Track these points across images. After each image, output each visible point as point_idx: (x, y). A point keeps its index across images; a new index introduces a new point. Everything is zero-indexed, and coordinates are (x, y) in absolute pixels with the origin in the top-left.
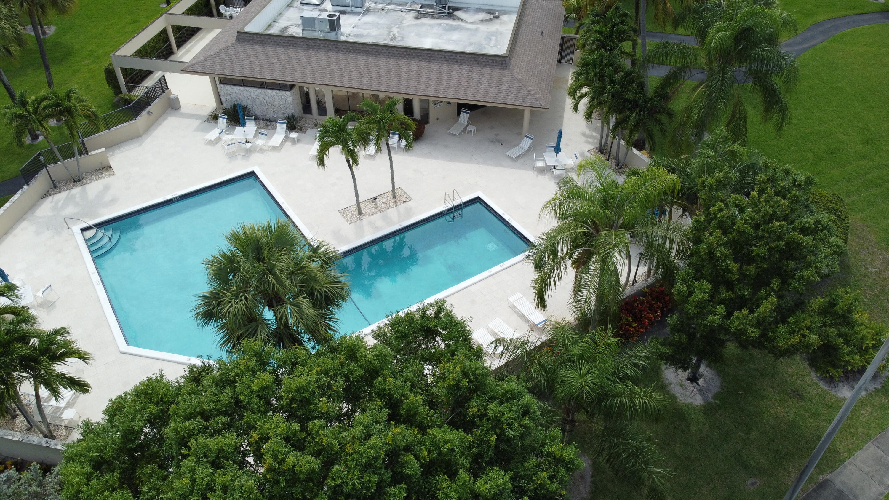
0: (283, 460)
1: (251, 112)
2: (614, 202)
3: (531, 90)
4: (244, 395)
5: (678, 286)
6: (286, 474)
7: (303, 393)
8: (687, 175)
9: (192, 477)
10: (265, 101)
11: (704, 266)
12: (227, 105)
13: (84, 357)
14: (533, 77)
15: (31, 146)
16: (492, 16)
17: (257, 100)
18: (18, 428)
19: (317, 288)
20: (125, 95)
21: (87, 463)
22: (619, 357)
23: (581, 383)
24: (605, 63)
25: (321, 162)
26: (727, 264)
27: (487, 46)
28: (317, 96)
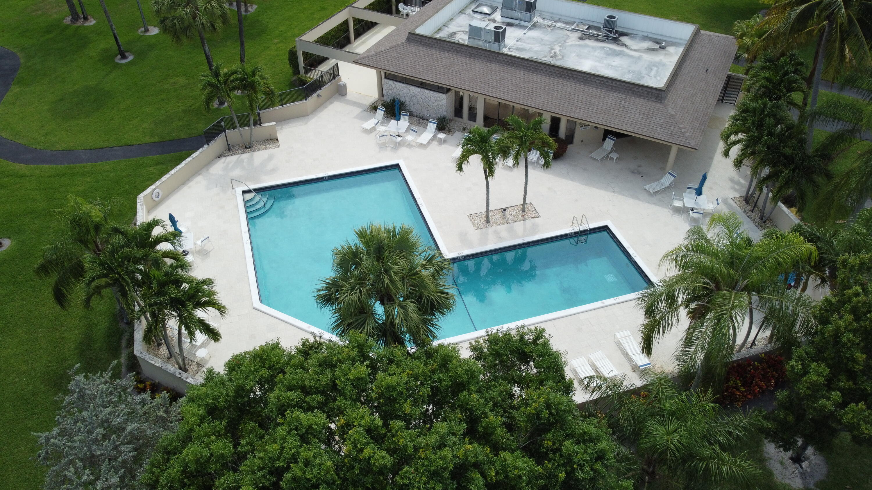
0: (361, 450)
1: (407, 108)
2: (741, 263)
3: (682, 128)
4: (341, 381)
5: (793, 363)
6: (362, 463)
7: (392, 392)
8: (831, 246)
9: (282, 444)
10: (421, 100)
11: (828, 349)
12: (387, 99)
13: (221, 309)
14: (687, 115)
15: (217, 110)
16: (658, 46)
17: (415, 98)
18: (161, 355)
19: (426, 294)
20: (302, 76)
21: (203, 407)
22: (715, 421)
23: (667, 440)
24: (766, 112)
25: (460, 168)
26: (853, 352)
27: (647, 76)
28: (470, 102)
